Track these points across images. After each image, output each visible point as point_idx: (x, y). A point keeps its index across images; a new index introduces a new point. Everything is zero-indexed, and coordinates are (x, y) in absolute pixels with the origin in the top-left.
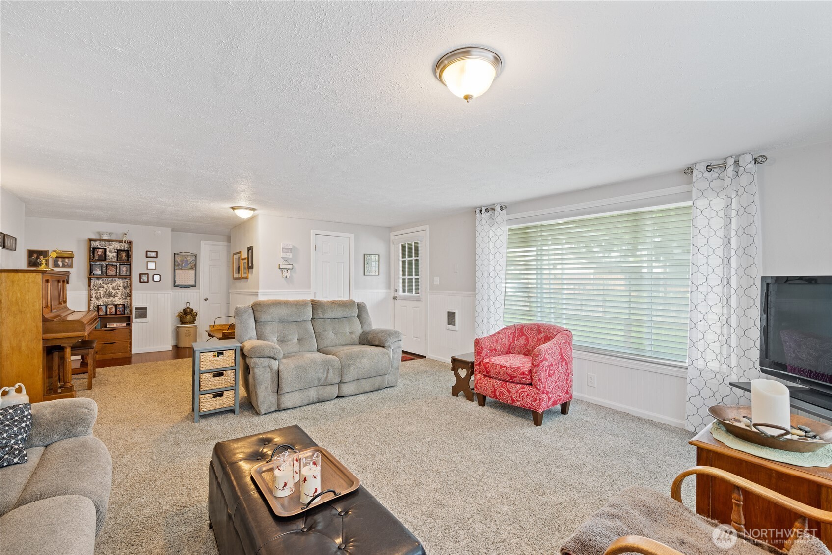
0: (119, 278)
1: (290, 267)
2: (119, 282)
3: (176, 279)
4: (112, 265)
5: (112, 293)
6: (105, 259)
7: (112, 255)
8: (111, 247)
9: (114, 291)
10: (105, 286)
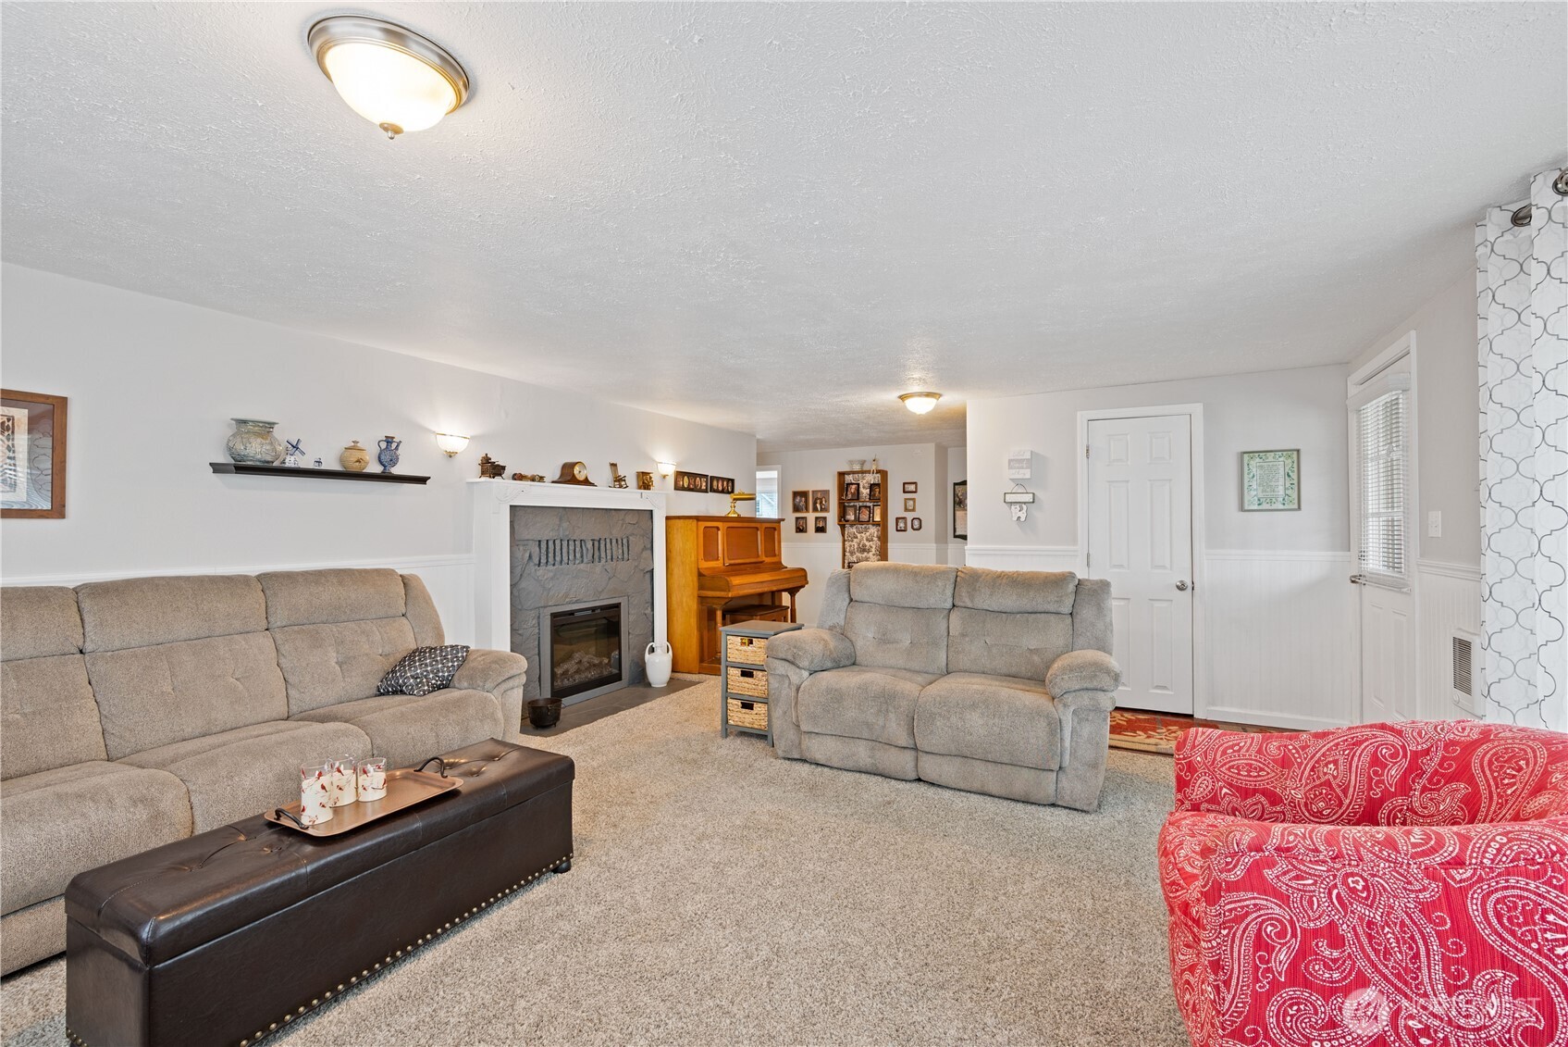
0: (873, 525)
1: (1028, 498)
2: (873, 530)
3: (957, 527)
4: (866, 507)
5: (865, 545)
6: (858, 499)
7: (865, 492)
8: (864, 481)
9: (868, 544)
10: (859, 535)
